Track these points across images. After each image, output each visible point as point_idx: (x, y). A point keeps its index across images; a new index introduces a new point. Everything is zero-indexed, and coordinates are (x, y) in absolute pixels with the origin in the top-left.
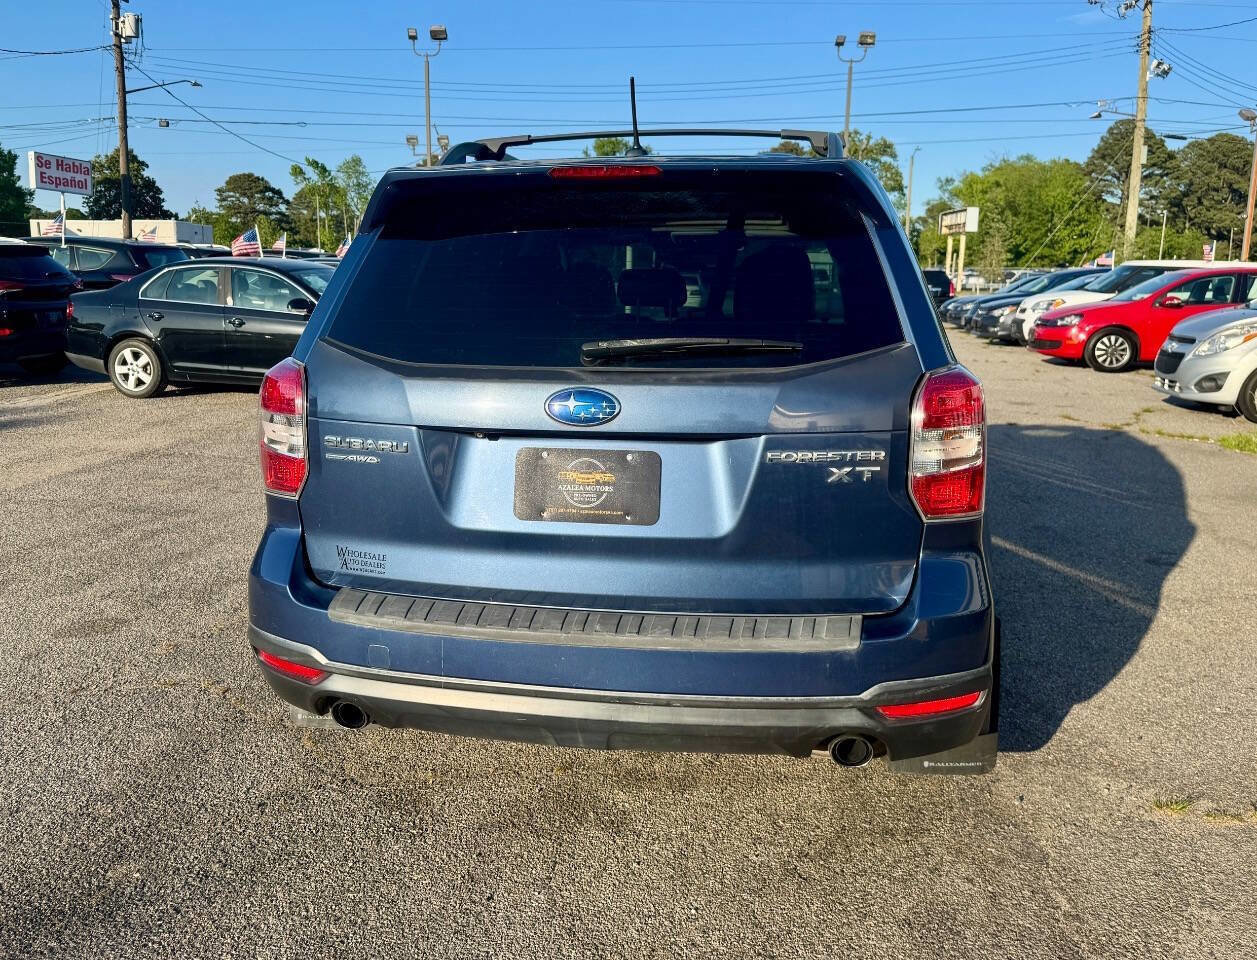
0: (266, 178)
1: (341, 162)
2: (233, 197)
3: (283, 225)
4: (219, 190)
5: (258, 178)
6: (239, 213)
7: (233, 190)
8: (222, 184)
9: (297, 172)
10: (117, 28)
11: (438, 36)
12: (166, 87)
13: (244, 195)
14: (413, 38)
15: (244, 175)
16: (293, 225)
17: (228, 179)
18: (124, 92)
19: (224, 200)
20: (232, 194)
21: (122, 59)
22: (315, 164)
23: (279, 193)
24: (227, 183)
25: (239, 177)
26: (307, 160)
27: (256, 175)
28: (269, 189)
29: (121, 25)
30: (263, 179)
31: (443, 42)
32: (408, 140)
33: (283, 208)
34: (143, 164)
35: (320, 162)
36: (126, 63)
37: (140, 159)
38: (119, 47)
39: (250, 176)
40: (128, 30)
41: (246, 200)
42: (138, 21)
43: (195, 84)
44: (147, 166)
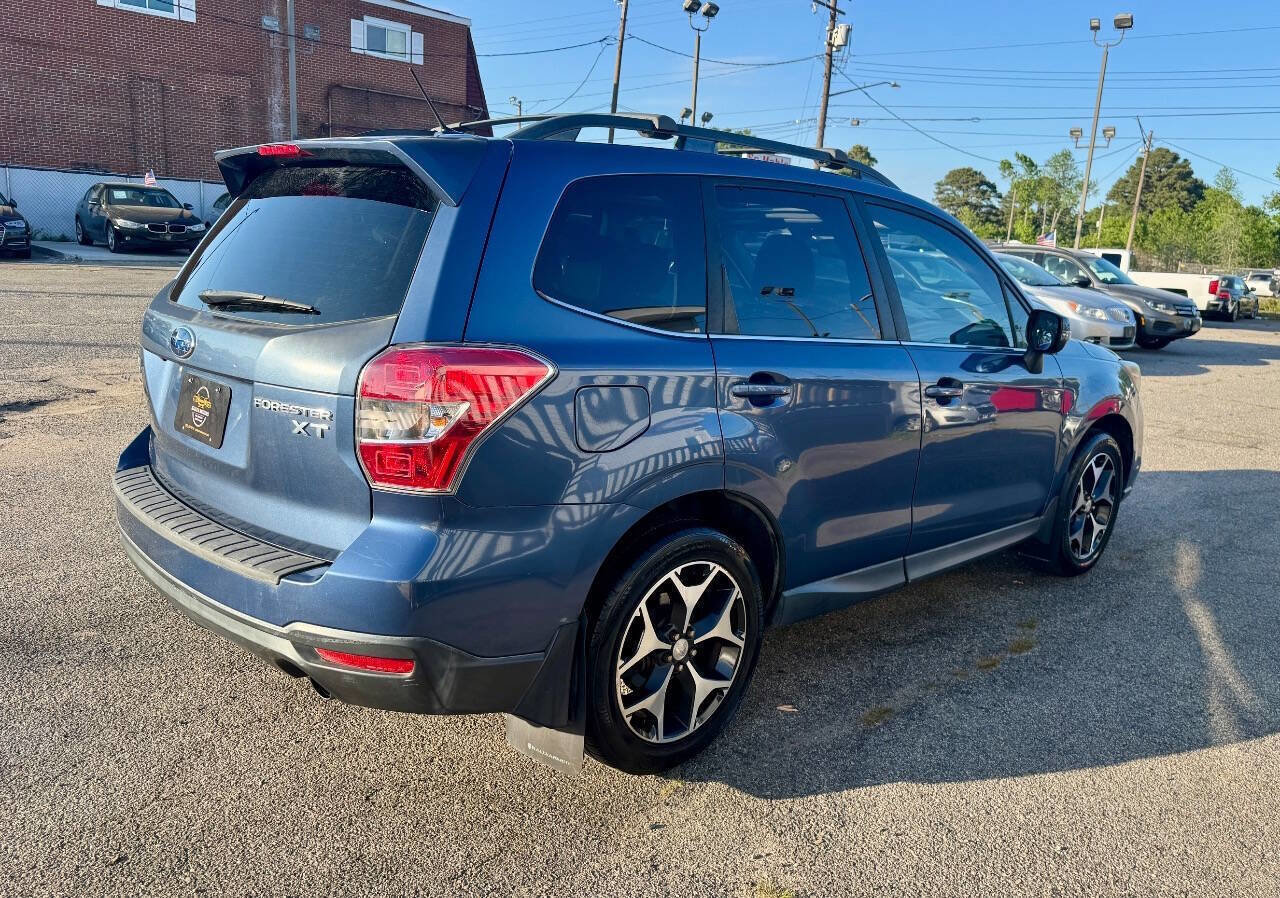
0: (983, 173)
1: (1048, 156)
2: (950, 189)
3: (992, 217)
4: (939, 184)
5: (976, 173)
6: (952, 205)
7: (952, 183)
8: (942, 179)
9: (1007, 166)
10: (831, 39)
11: (1120, 25)
12: (866, 90)
13: (960, 188)
14: (1096, 28)
15: (964, 169)
16: (1000, 218)
17: (947, 173)
18: (828, 95)
19: (942, 193)
20: (949, 187)
21: (831, 65)
22: (1024, 159)
23: (993, 187)
24: (948, 177)
25: (959, 171)
26: (1017, 155)
27: (975, 169)
28: (983, 182)
29: (834, 35)
30: (980, 173)
31: (1127, 31)
32: (1071, 132)
33: (995, 202)
34: (873, 160)
35: (1028, 156)
36: (833, 70)
37: (872, 156)
38: (830, 55)
39: (969, 170)
40: (838, 40)
41: (960, 193)
42: (848, 31)
43: (895, 85)
44: (876, 162)
